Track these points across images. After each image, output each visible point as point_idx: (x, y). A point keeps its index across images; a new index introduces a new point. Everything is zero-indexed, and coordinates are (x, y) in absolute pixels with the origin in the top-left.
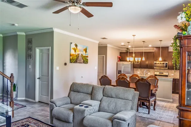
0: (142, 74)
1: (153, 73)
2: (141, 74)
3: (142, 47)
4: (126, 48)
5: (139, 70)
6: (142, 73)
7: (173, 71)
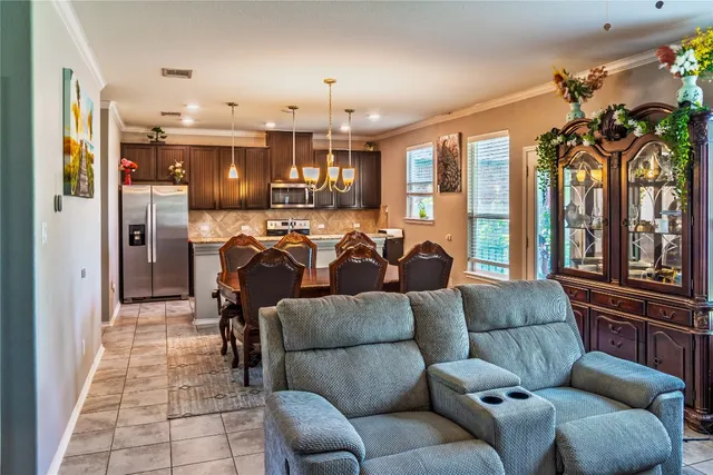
0: (220, 233)
1: (262, 227)
2: (216, 233)
3: (228, 128)
4: (148, 127)
5: (207, 216)
6: (218, 229)
7: (323, 214)
